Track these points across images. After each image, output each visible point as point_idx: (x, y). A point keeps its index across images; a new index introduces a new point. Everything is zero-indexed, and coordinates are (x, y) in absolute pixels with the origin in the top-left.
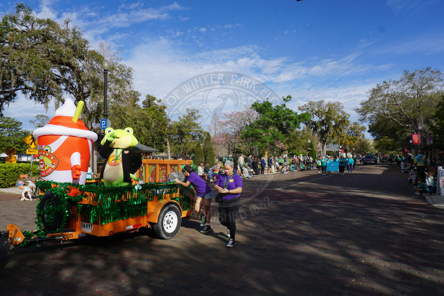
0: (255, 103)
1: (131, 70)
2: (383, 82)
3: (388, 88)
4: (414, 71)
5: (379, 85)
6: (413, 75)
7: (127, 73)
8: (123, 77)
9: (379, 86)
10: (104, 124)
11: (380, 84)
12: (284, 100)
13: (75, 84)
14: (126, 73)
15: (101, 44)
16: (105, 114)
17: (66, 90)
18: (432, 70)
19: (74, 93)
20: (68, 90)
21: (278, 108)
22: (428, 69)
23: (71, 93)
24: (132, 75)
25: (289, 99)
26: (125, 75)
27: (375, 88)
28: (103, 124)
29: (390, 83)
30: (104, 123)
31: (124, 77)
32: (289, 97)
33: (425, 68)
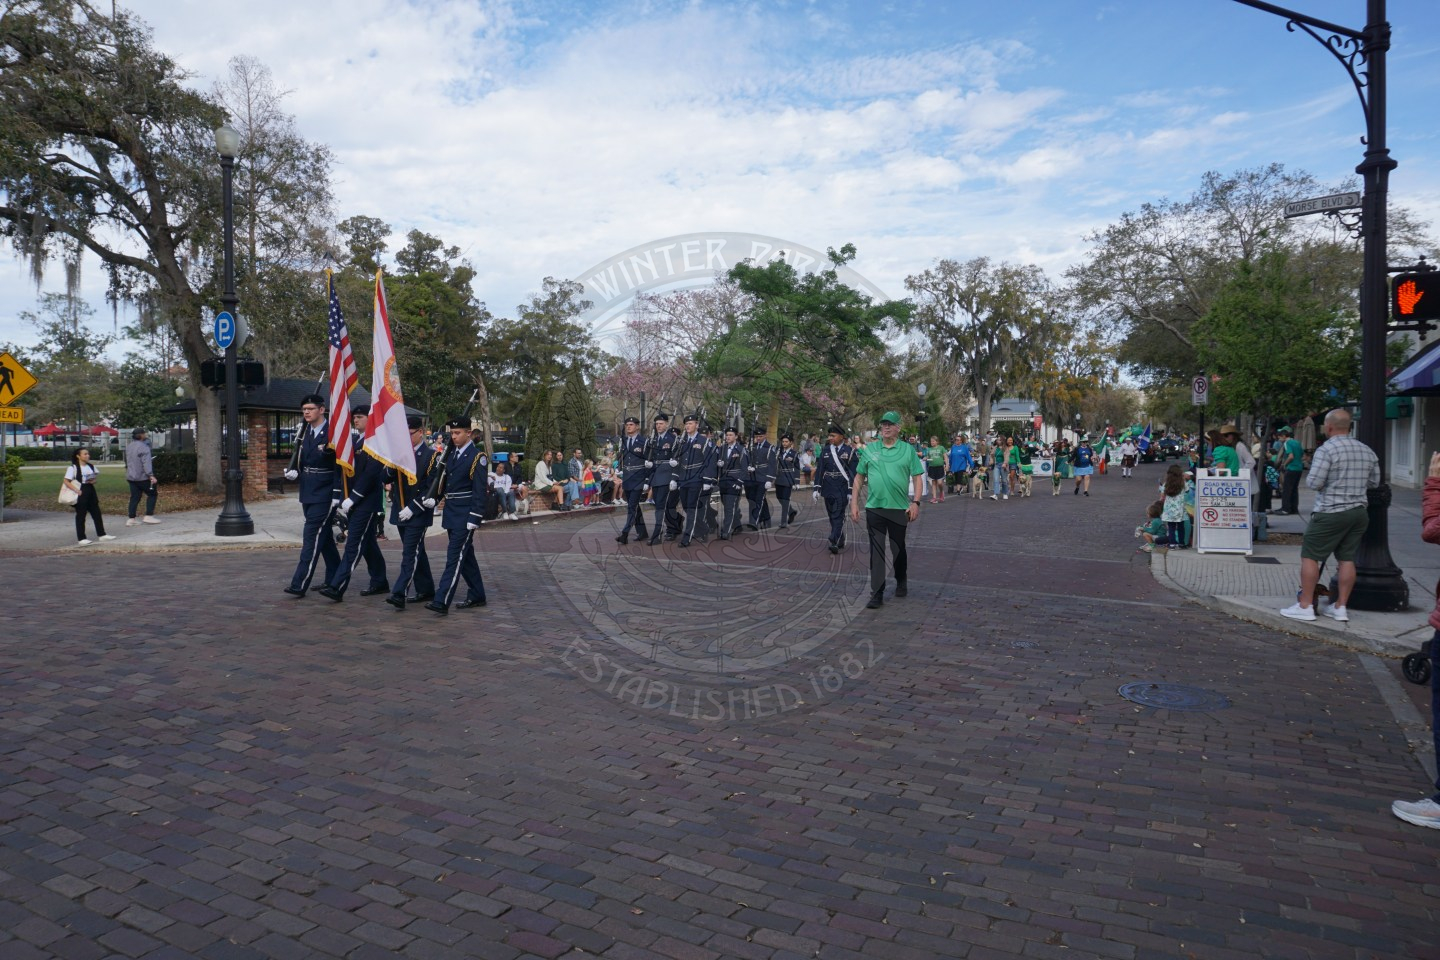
0: (739, 266)
1: (323, 156)
2: (1144, 206)
3: (1155, 225)
4: (1233, 176)
5: (1129, 217)
6: (1230, 186)
7: (312, 164)
8: (299, 178)
9: (1127, 220)
10: (226, 330)
11: (1132, 214)
12: (833, 256)
13: (143, 199)
14: (308, 164)
15: (237, 64)
16: (229, 297)
17: (114, 217)
18: (1287, 172)
19: (142, 228)
20: (118, 218)
21: (815, 284)
22: (1273, 170)
23: (130, 225)
24: (326, 170)
25: (846, 255)
26: (305, 172)
27: (1120, 225)
28: (222, 331)
29: (1164, 212)
30: (224, 326)
31: (302, 175)
32: (849, 249)
33: (1265, 169)
